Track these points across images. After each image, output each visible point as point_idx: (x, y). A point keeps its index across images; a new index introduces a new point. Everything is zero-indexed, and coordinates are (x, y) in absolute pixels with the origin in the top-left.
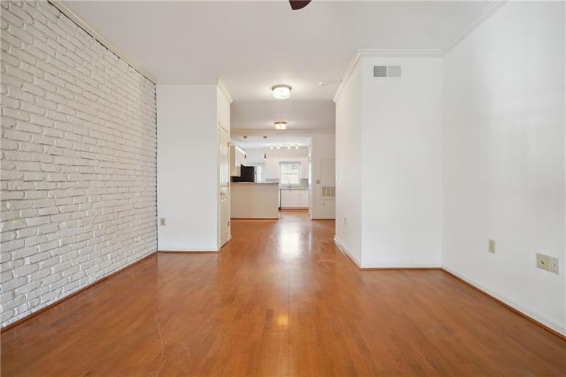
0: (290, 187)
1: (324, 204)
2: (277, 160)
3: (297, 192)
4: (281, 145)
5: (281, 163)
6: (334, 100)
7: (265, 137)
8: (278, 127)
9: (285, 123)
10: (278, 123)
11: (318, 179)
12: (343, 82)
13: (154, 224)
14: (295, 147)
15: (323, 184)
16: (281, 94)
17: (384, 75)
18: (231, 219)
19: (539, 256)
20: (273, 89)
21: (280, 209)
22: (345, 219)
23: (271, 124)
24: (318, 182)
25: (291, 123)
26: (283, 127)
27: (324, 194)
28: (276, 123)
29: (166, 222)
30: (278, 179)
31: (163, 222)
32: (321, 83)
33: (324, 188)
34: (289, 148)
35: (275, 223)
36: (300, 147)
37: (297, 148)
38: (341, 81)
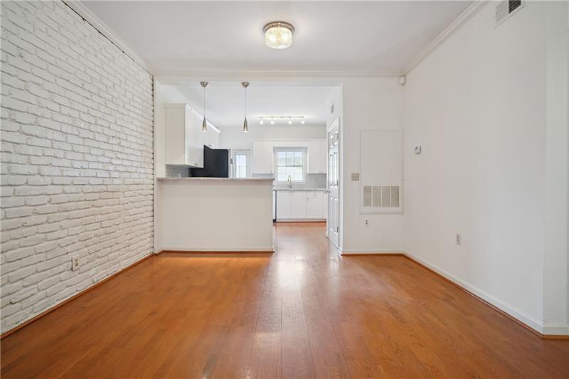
0: (290, 187)
2: (270, 144)
3: (303, 194)
5: (276, 149)
7: (245, 85)
11: (355, 170)
15: (367, 180)
21: (275, 221)
24: (356, 177)
27: (367, 202)
30: (271, 175)
33: (367, 190)
34: (290, 123)
37: (303, 123)
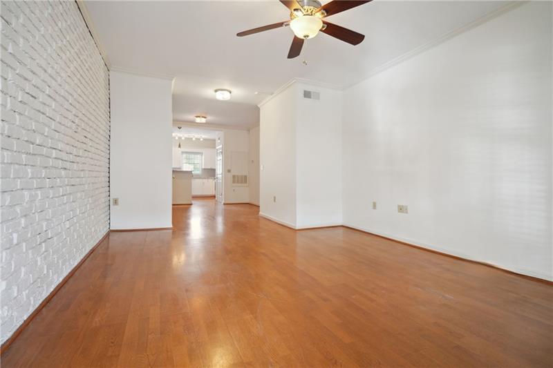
1: (234, 190)
3: (201, 180)
4: (186, 136)
6: (259, 106)
7: (180, 128)
8: (198, 120)
9: (205, 118)
10: (199, 117)
11: (229, 168)
12: (273, 95)
13: (107, 203)
14: (199, 139)
15: (234, 172)
16: (222, 96)
17: (310, 97)
18: (173, 205)
19: (399, 206)
20: (216, 91)
22: (275, 198)
23: (191, 117)
24: (229, 171)
25: (210, 118)
26: (203, 120)
27: (234, 182)
28: (197, 117)
29: (119, 201)
31: (116, 202)
32: (256, 93)
33: (234, 176)
34: (194, 139)
35: (190, 207)
36: (204, 139)
37: (202, 140)
38: (272, 94)
